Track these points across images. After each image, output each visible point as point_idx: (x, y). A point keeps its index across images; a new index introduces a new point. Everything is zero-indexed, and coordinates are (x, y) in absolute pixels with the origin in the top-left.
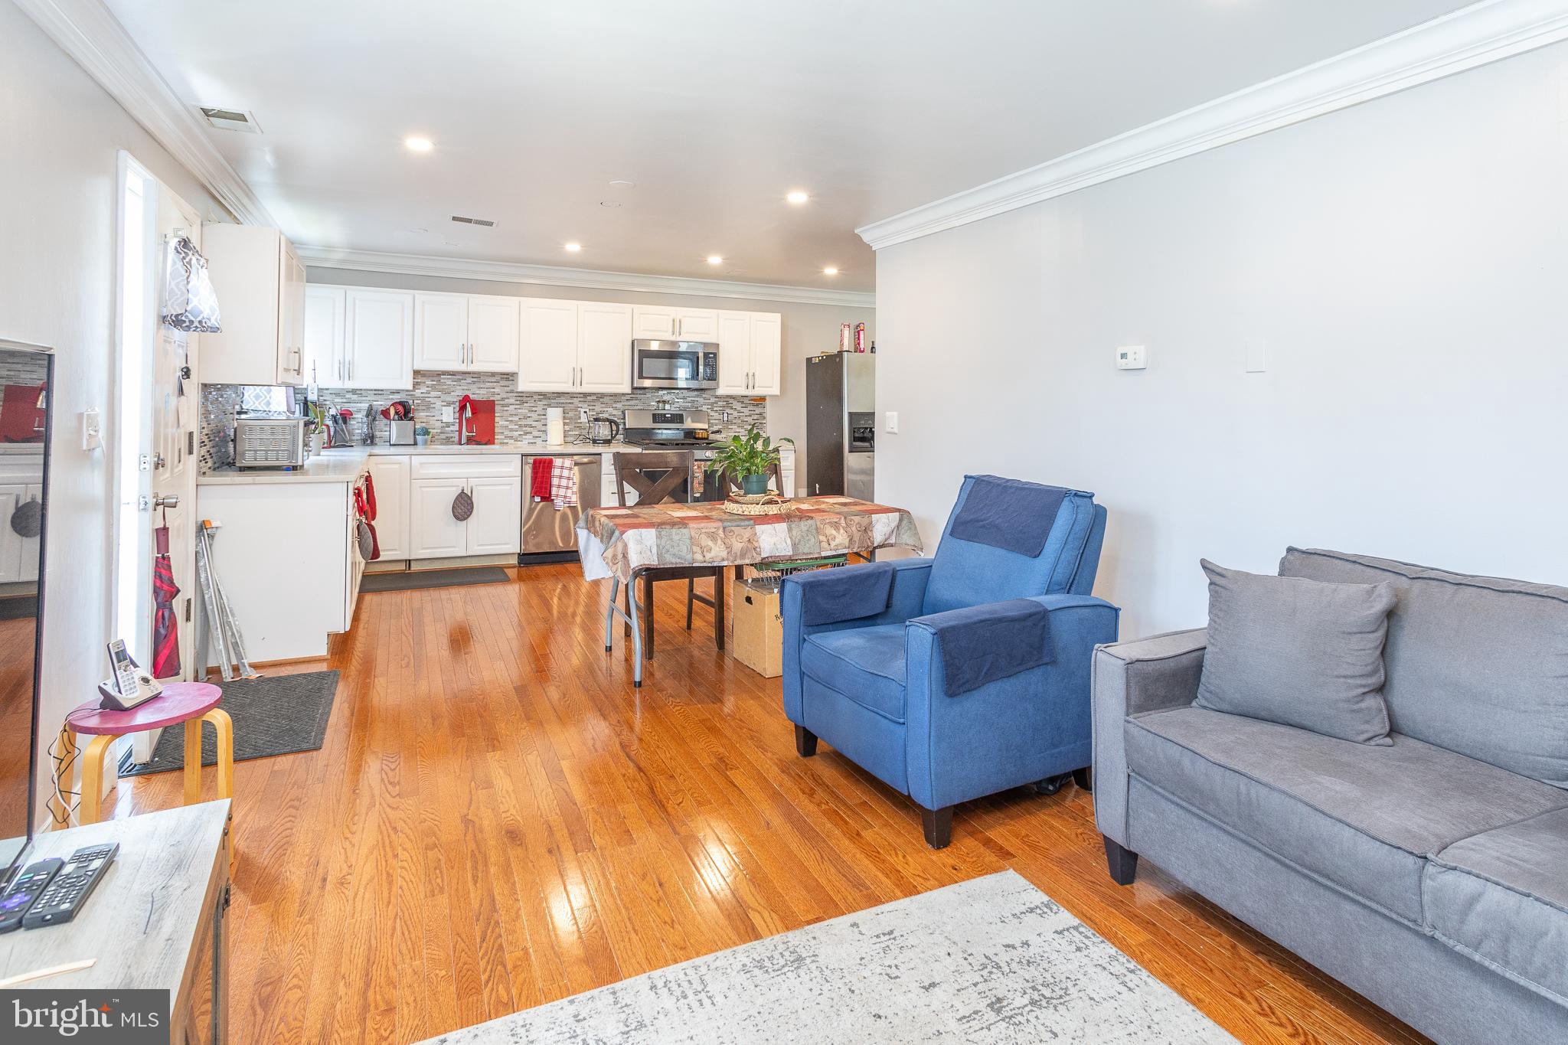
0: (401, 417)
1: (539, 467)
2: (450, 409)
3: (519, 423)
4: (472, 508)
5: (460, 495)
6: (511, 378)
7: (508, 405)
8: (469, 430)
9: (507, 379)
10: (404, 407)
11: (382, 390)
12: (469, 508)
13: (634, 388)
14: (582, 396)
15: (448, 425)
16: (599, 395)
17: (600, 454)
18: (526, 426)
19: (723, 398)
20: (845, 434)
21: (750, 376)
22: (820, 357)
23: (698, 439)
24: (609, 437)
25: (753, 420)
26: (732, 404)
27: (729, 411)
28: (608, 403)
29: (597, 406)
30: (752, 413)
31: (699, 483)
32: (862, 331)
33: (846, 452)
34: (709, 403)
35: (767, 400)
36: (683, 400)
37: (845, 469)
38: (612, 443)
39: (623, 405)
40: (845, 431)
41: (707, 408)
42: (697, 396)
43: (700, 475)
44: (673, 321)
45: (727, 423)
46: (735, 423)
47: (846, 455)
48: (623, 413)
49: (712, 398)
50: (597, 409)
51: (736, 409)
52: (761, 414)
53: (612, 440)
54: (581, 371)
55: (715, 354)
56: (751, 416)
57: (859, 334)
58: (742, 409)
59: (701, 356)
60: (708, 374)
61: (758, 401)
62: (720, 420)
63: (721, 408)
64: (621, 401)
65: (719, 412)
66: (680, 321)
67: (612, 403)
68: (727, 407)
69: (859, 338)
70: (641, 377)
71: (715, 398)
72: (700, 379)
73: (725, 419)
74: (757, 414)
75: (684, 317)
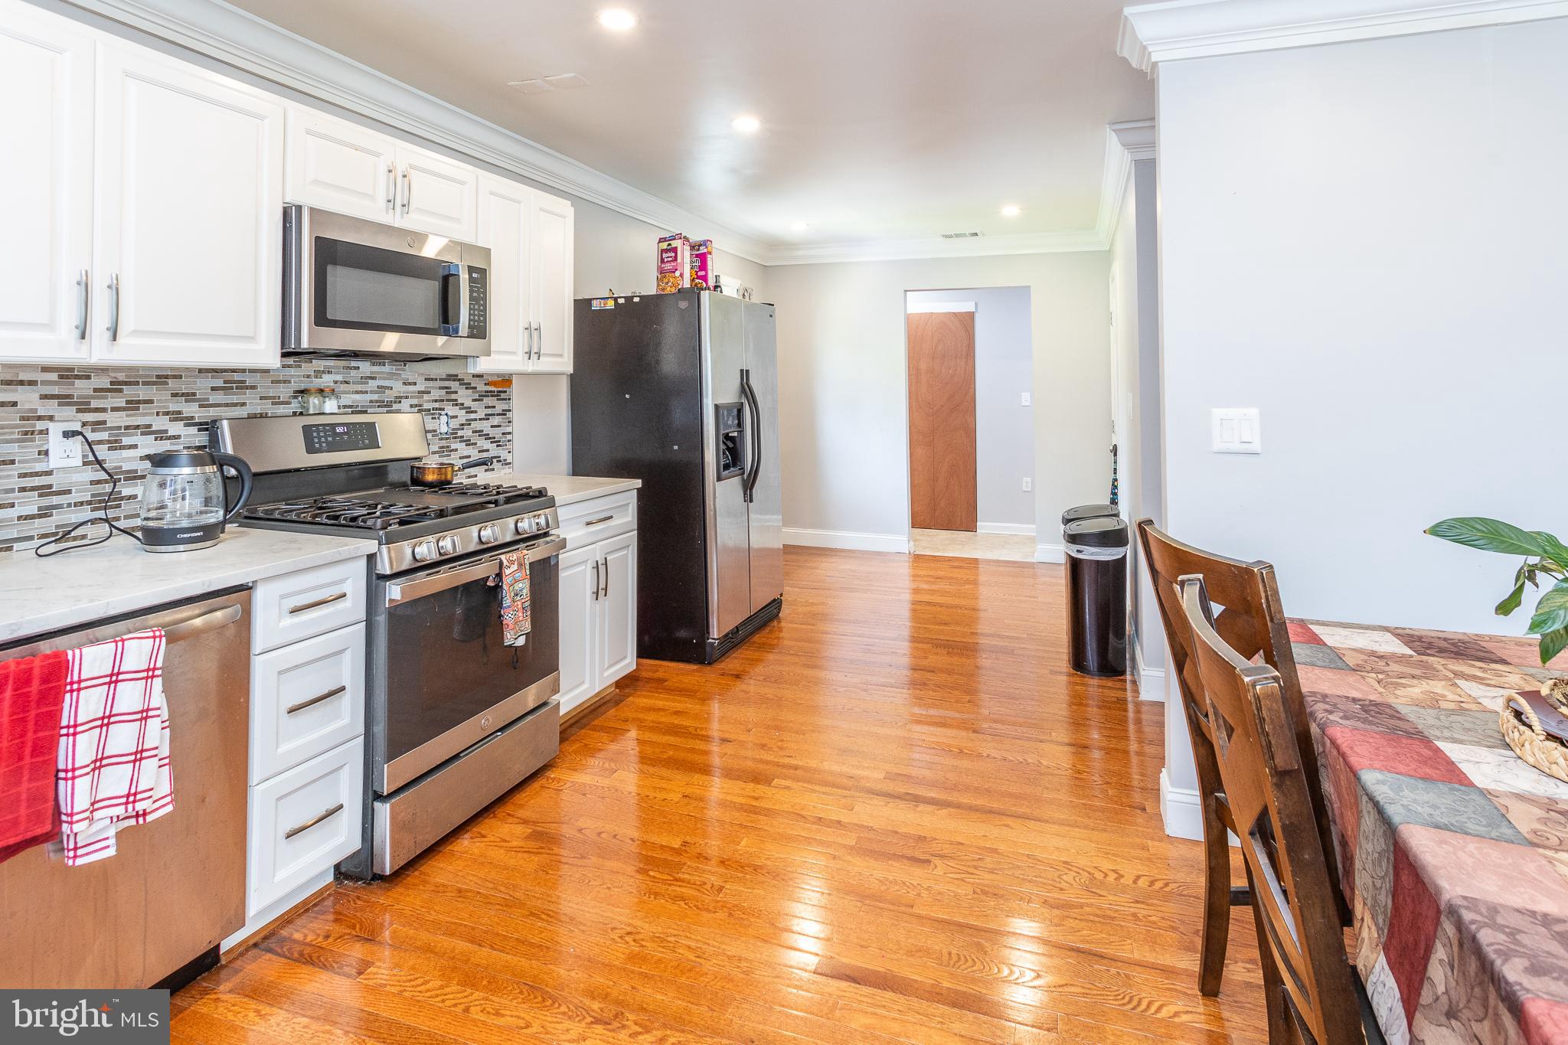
13: (291, 354)
14: (53, 376)
17: (242, 589)
19: (441, 380)
20: (709, 446)
21: (533, 331)
22: (616, 299)
23: (431, 485)
24: (217, 515)
25: (492, 427)
26: (456, 392)
27: (451, 410)
28: (151, 402)
29: (114, 409)
30: (490, 411)
31: (523, 608)
32: (709, 256)
33: (711, 481)
34: (413, 392)
35: (513, 382)
36: (359, 388)
37: (709, 513)
38: (223, 532)
39: (201, 406)
40: (708, 438)
41: (411, 406)
42: (391, 376)
43: (524, 587)
44: (390, 171)
45: (447, 439)
46: (462, 437)
47: (711, 485)
48: (207, 429)
49: (420, 381)
50: (114, 419)
51: (462, 404)
52: (503, 413)
53: (225, 522)
54: (115, 289)
55: (483, 272)
56: (488, 419)
57: (703, 258)
58: (474, 405)
59: (464, 276)
60: (474, 321)
61: (500, 386)
62: (435, 431)
63: (437, 405)
64: (194, 394)
65: (433, 414)
66: (405, 176)
67: (166, 401)
68: (448, 400)
69: (703, 266)
70: (321, 318)
71: (426, 379)
72: (460, 334)
73: (444, 429)
74: (498, 415)
75: (412, 167)
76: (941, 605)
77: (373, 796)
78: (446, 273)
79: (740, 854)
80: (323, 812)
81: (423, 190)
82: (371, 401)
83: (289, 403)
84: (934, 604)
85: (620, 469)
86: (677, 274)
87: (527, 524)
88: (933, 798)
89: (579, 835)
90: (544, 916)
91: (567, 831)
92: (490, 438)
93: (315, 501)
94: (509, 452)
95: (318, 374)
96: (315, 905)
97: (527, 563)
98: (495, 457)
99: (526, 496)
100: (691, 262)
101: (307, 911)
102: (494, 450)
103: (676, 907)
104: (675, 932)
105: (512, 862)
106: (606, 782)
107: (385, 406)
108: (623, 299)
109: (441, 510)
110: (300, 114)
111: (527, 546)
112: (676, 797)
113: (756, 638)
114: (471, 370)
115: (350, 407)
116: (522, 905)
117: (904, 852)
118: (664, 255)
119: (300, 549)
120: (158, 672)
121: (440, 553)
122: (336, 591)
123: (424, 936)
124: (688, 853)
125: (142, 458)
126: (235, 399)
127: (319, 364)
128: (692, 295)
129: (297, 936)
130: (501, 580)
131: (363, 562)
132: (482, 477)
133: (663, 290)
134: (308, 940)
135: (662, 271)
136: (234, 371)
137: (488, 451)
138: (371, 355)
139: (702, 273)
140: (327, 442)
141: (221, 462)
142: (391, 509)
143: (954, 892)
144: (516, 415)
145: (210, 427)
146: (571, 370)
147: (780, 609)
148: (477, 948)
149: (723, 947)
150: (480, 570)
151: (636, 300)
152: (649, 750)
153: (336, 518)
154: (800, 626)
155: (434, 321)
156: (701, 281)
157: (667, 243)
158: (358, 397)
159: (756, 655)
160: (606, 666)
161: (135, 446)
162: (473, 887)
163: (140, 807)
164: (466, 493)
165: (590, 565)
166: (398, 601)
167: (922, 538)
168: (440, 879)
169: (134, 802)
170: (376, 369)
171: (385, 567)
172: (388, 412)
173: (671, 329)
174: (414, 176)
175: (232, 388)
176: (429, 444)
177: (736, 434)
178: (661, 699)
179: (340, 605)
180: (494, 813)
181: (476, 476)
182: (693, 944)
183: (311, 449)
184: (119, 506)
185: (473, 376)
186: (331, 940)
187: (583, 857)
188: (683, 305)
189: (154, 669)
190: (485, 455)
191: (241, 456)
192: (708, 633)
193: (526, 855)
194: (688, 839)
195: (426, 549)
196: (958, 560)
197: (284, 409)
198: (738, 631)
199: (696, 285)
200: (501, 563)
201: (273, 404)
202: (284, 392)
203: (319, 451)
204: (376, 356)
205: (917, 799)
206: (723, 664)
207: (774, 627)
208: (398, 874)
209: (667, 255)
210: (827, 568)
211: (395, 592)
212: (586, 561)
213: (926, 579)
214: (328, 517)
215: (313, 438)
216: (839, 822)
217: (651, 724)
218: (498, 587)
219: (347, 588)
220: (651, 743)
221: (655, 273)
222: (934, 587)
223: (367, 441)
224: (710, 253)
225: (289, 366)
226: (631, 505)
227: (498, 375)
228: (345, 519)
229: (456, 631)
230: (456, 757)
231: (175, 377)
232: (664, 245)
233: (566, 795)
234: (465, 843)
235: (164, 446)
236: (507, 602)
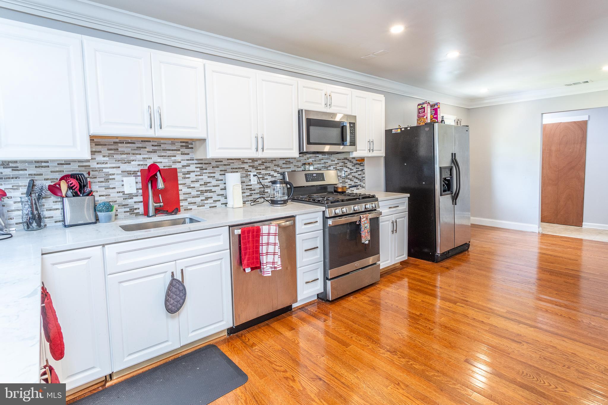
0: (76, 193)
1: (248, 237)
2: (132, 179)
3: (201, 189)
4: (185, 294)
5: (171, 284)
6: (190, 146)
7: (189, 173)
8: (156, 201)
9: (187, 147)
10: (79, 180)
11: (47, 162)
12: (181, 294)
13: (301, 153)
14: (251, 161)
15: (131, 196)
16: (264, 161)
17: (293, 217)
18: (206, 191)
19: (342, 159)
20: (437, 183)
21: (371, 142)
22: (401, 129)
23: (340, 193)
24: (286, 198)
25: (358, 175)
26: (347, 164)
27: (345, 169)
28: (270, 167)
29: (263, 169)
30: (357, 170)
31: (368, 232)
32: (438, 109)
33: (438, 196)
34: (334, 164)
35: (365, 160)
36: (319, 162)
37: (437, 208)
38: (288, 202)
39: (281, 168)
40: (437, 180)
41: (334, 168)
42: (327, 159)
43: (368, 225)
44: (325, 95)
45: (344, 178)
46: (349, 178)
47: (438, 197)
48: (282, 175)
49: (336, 160)
50: (263, 172)
51: (349, 167)
52: (362, 170)
53: (288, 199)
54: (262, 138)
55: (354, 124)
56: (357, 172)
57: (436, 110)
58: (353, 168)
59: (348, 125)
60: (352, 140)
61: (361, 161)
62: (341, 176)
63: (341, 168)
64: (279, 165)
65: (340, 171)
66: (330, 96)
67: (273, 167)
68: (344, 166)
69: (436, 113)
70: (309, 143)
71: (338, 160)
72: (347, 145)
73: (343, 175)
74: (360, 171)
75: (332, 92)
76: (551, 255)
77: (326, 278)
78: (343, 125)
79: (441, 322)
80: (314, 279)
81: (335, 99)
82: (322, 167)
83: (301, 167)
84: (548, 255)
85: (403, 190)
86: (425, 117)
87: (369, 206)
88: (528, 323)
89: (385, 304)
90: (373, 322)
91: (382, 302)
92: (358, 179)
93: (309, 196)
94: (364, 183)
95: (308, 159)
96: (313, 304)
97: (369, 218)
98: (359, 185)
99: (369, 197)
100: (431, 112)
101: (311, 304)
102: (359, 183)
103: (416, 330)
104: (415, 337)
105: (365, 306)
106: (396, 292)
107: (326, 168)
108: (404, 129)
109: (343, 200)
110: (302, 82)
111: (369, 213)
112: (419, 301)
113: (457, 256)
114: (351, 156)
115: (317, 168)
116: (367, 317)
117: (510, 337)
118: (420, 111)
119: (306, 208)
120: (277, 235)
121: (342, 213)
122: (315, 220)
123: (340, 318)
124: (421, 317)
125: (269, 182)
126: (288, 166)
127: (308, 156)
128: (431, 125)
129: (309, 309)
130: (361, 223)
131: (322, 212)
132: (355, 191)
133: (419, 124)
134: (312, 311)
135: (419, 117)
136: (288, 158)
137: (357, 183)
138: (322, 153)
139: (436, 116)
140: (311, 179)
141: (287, 183)
142: (329, 199)
143: (530, 355)
144: (366, 171)
145: (283, 174)
146: (384, 155)
147: (469, 248)
148: (354, 324)
149: (431, 345)
150: (355, 219)
151: (409, 128)
152: (411, 285)
153: (314, 200)
154: (477, 255)
155: (340, 141)
156: (435, 119)
157: (421, 106)
158: (319, 165)
159: (456, 262)
160: (396, 256)
161: (267, 179)
162: (353, 309)
163: (275, 265)
164: (350, 195)
165: (391, 222)
166: (331, 225)
167: (547, 227)
168: (344, 306)
169: (274, 264)
170: (323, 156)
171: (327, 215)
172: (327, 170)
173: (423, 139)
174: (332, 95)
175: (287, 163)
176: (339, 180)
177: (449, 178)
178: (416, 271)
179: (316, 224)
180: (360, 292)
181: (354, 191)
182: (421, 342)
183: (307, 181)
184: (265, 194)
185: (352, 158)
186: (317, 312)
187: (386, 310)
188: (427, 129)
189: (276, 234)
190: (356, 184)
191: (290, 181)
192: (436, 251)
193: (369, 305)
194: (422, 313)
195: (338, 211)
196: (566, 238)
197: (300, 169)
198: (449, 253)
199: (433, 121)
200: (360, 217)
201: (297, 167)
202: (300, 164)
203: (309, 181)
204: (324, 153)
205: (520, 322)
206: (442, 263)
207: (465, 254)
208: (333, 301)
209: (421, 110)
210: (494, 235)
211: (330, 222)
212: (389, 220)
213: (545, 244)
214: (312, 200)
215: (308, 177)
216: (482, 322)
217: (412, 278)
218: (360, 225)
219: (318, 220)
220: (412, 283)
221: (416, 118)
222: (549, 248)
223: (321, 179)
224: (439, 108)
225: (301, 156)
226: (405, 203)
227: (360, 158)
228: (317, 201)
229: (348, 237)
230: (348, 273)
231: (275, 160)
232: (420, 107)
233: (382, 293)
234: (351, 298)
235: (273, 179)
236: (362, 229)
